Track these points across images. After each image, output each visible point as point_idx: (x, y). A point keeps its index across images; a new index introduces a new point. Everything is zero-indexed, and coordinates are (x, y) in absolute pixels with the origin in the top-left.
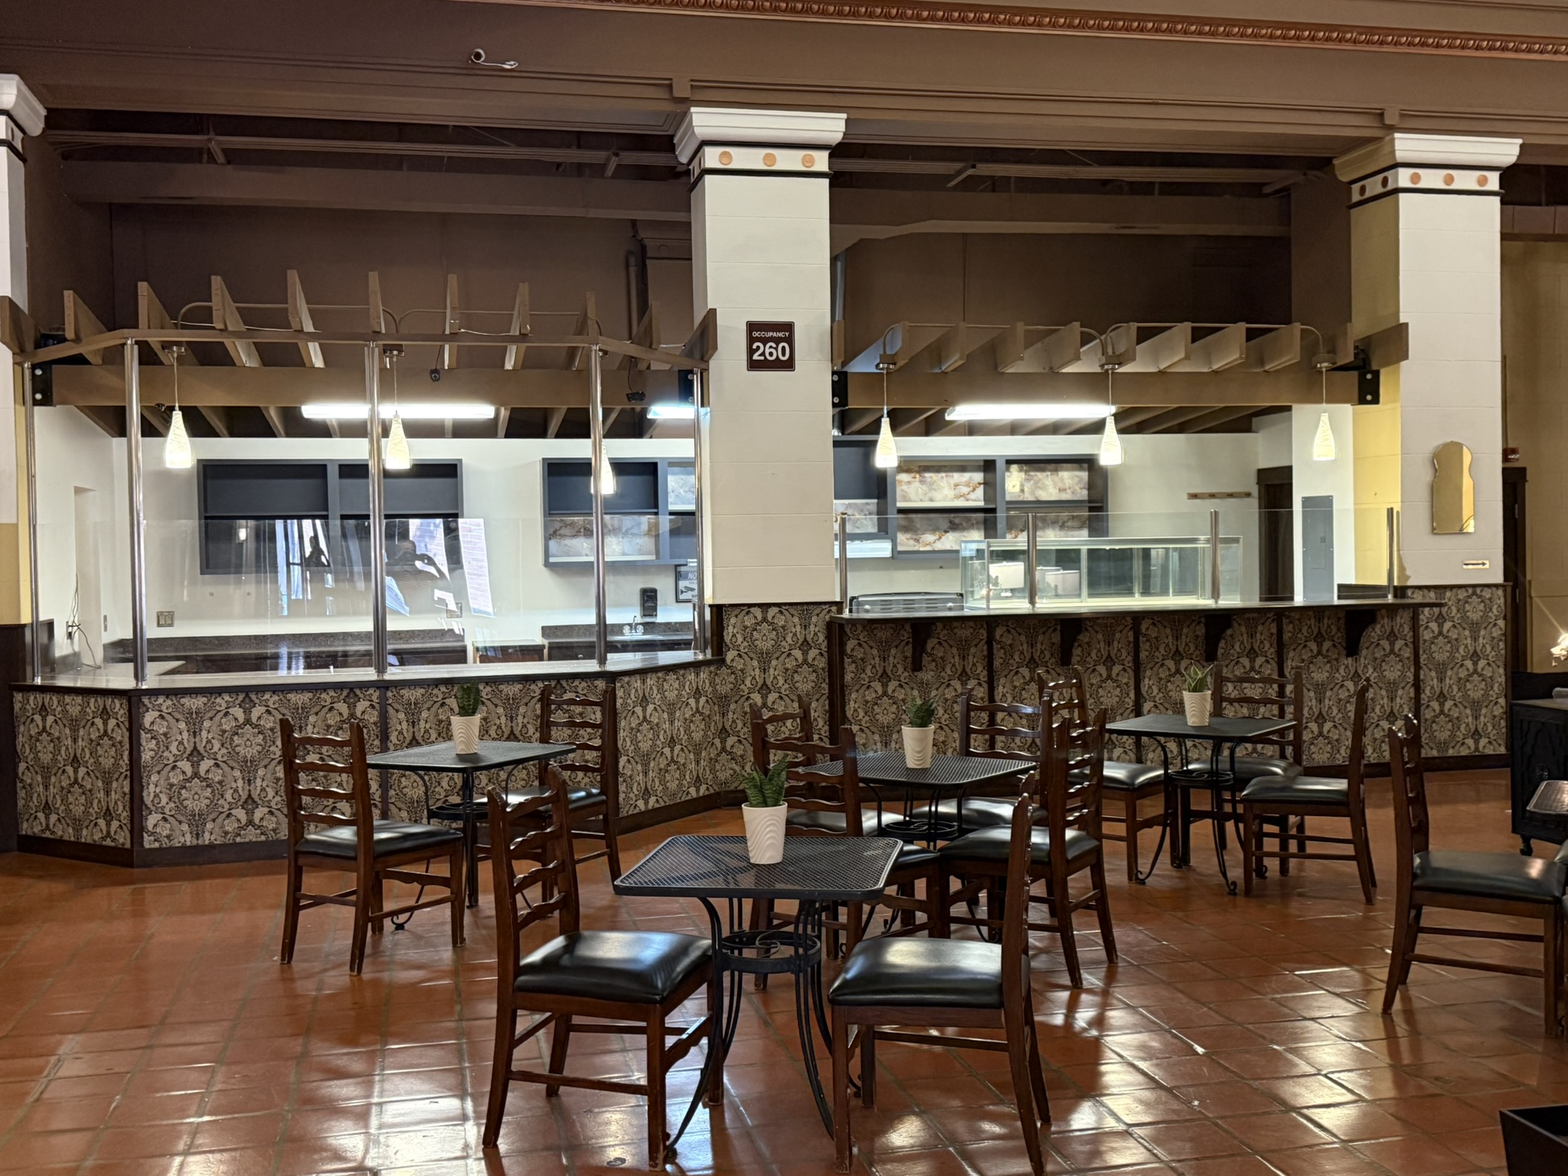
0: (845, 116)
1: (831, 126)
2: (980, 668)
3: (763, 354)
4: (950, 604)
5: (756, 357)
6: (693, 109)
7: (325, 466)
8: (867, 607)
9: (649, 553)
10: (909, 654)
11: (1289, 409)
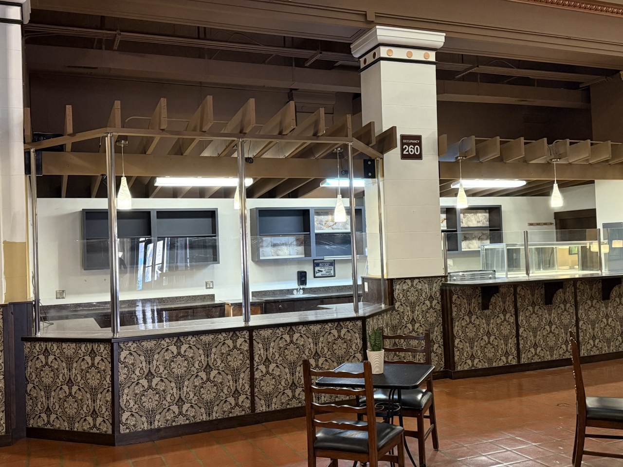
0: (444, 34)
1: (438, 39)
2: (511, 308)
3: (408, 151)
4: (491, 276)
5: (405, 153)
6: (377, 27)
7: (150, 212)
8: (455, 278)
9: (301, 254)
10: (480, 301)
11: (593, 182)
